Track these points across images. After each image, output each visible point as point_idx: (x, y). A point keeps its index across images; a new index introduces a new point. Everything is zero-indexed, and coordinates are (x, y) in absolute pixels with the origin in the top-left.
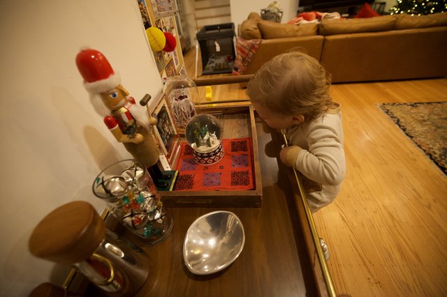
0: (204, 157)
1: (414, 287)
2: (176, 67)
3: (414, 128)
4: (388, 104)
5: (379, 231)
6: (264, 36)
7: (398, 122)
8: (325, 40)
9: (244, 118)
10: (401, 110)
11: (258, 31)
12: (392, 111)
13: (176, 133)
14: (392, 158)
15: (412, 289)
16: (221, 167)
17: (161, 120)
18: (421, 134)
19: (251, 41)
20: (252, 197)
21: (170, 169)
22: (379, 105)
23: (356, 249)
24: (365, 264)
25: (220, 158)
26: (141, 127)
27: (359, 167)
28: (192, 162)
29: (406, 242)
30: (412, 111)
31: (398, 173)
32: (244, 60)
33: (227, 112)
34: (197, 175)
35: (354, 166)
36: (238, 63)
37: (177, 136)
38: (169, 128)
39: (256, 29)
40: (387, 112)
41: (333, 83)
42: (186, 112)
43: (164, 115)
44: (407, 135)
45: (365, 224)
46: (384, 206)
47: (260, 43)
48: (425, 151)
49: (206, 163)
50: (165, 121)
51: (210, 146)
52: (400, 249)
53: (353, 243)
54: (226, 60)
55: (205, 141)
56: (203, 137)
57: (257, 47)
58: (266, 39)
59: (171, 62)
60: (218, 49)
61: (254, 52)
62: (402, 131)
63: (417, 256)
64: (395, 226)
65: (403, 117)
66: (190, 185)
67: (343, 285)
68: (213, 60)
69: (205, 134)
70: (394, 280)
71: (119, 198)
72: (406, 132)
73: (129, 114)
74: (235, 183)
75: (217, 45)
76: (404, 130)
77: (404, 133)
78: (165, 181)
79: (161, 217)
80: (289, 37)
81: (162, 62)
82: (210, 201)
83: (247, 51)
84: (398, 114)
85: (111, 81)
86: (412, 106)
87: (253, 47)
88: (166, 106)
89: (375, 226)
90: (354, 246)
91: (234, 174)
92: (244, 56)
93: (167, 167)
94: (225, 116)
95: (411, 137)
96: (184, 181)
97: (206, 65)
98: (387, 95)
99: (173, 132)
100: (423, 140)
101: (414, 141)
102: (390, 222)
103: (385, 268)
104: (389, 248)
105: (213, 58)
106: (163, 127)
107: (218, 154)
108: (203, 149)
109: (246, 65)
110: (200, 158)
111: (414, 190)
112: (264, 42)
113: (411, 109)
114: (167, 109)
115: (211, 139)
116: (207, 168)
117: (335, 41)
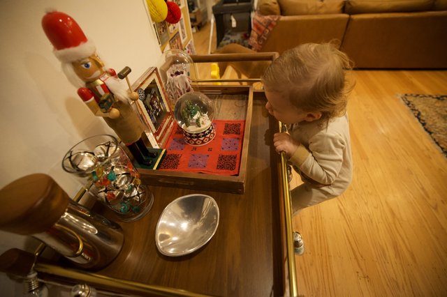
0: (193, 137)
1: (403, 285)
2: (183, 41)
3: (436, 123)
4: (412, 95)
5: (377, 226)
6: (283, 13)
7: (418, 116)
8: (349, 20)
9: (243, 99)
10: (424, 103)
11: (277, 6)
12: (415, 103)
13: (168, 110)
14: (404, 153)
15: (401, 288)
16: (210, 150)
17: (149, 95)
18: (442, 131)
19: (268, 17)
20: (234, 183)
21: (158, 147)
22: (400, 95)
23: (350, 243)
24: (356, 258)
25: (210, 139)
26: (120, 102)
27: (367, 159)
28: (181, 142)
29: (404, 241)
30: (437, 105)
31: (408, 170)
32: (259, 38)
33: (227, 91)
34: (185, 156)
35: (362, 159)
36: (253, 40)
37: (169, 114)
38: (159, 105)
39: (275, 3)
40: (408, 104)
41: (354, 69)
42: (181, 89)
43: (153, 91)
44: (426, 130)
45: (363, 219)
46: (386, 202)
47: (278, 19)
48: (442, 149)
49: (195, 144)
50: (155, 97)
51: (200, 127)
52: (395, 247)
53: (347, 237)
54: (242, 37)
55: (194, 121)
56: (192, 116)
57: (274, 23)
58: (284, 15)
59: (177, 35)
60: (234, 24)
61: (271, 29)
62: (420, 125)
63: (413, 256)
64: (395, 224)
65: (425, 111)
66: (175, 166)
67: (330, 275)
68: (229, 36)
69: (195, 113)
70: (384, 277)
71: (87, 173)
72: (426, 127)
73: (105, 87)
74: (220, 167)
75: (233, 19)
76: (424, 124)
77: (422, 128)
78: (150, 158)
79: (138, 195)
80: (311, 14)
81: (165, 35)
82: (192, 183)
83: (263, 28)
84: (420, 107)
85: (82, 50)
86: (438, 98)
87: (270, 24)
88: (157, 81)
89: (374, 223)
90: (349, 240)
91: (222, 158)
92: (260, 34)
93: (154, 144)
94: (224, 96)
95: (430, 133)
96: (169, 160)
97: (221, 41)
98: (411, 85)
99: (165, 109)
100: (442, 136)
101: (432, 137)
102: (390, 219)
103: (377, 263)
104: (384, 245)
105: (229, 34)
106: (152, 104)
107: (208, 136)
108: (192, 129)
109: (261, 43)
110: (189, 138)
111: (423, 189)
112: (283, 18)
113: (436, 103)
114: (158, 84)
115: (201, 120)
116: (195, 149)
117: (362, 21)
